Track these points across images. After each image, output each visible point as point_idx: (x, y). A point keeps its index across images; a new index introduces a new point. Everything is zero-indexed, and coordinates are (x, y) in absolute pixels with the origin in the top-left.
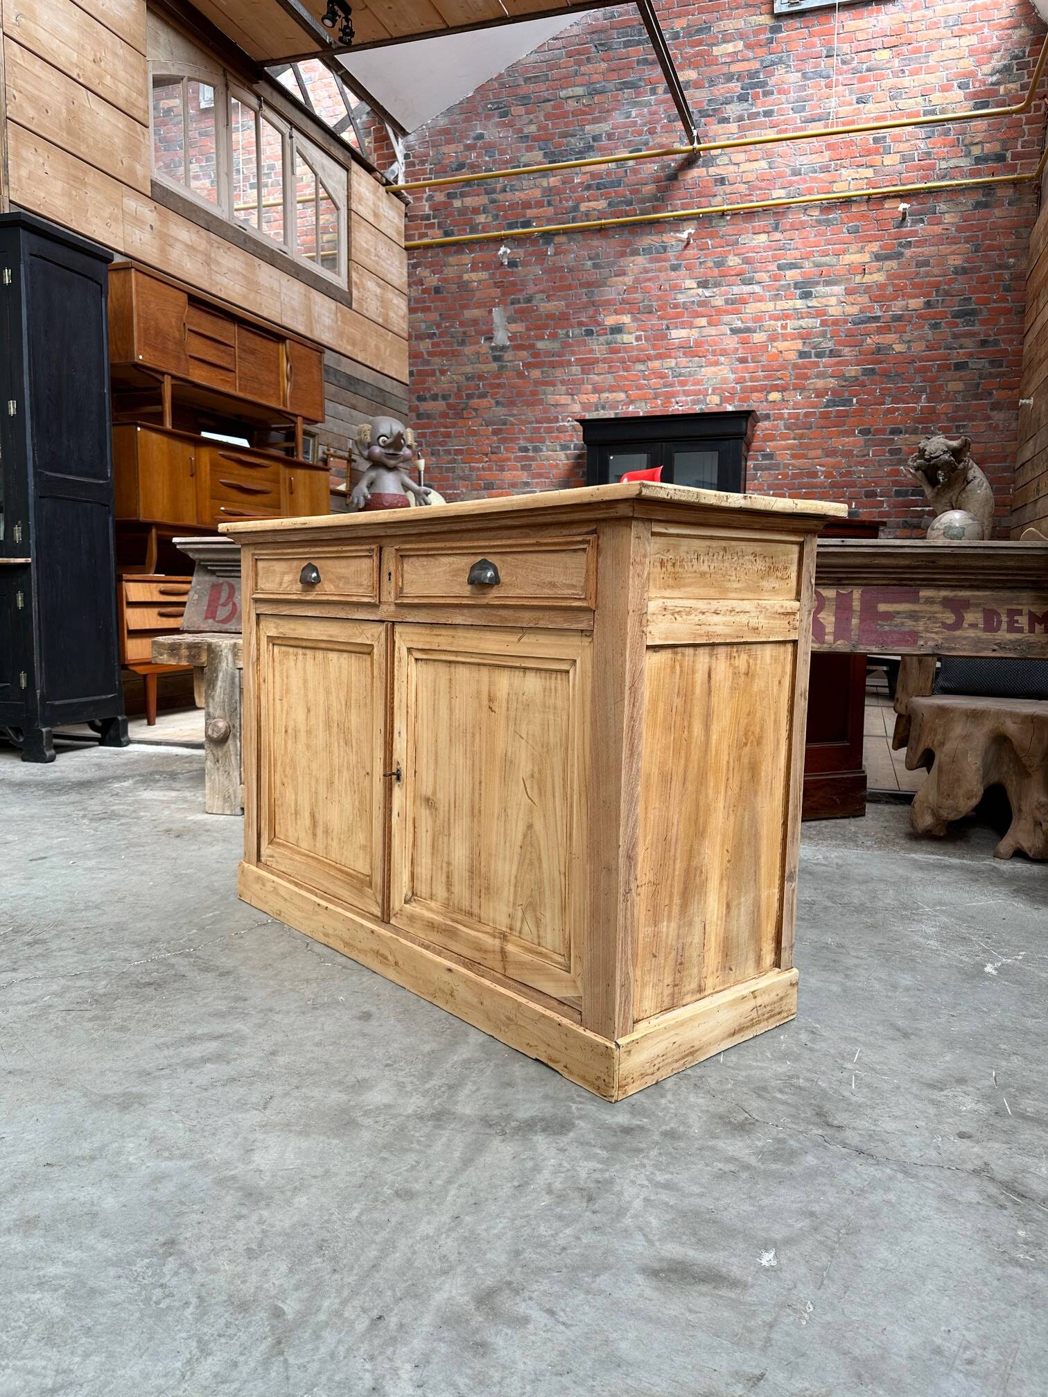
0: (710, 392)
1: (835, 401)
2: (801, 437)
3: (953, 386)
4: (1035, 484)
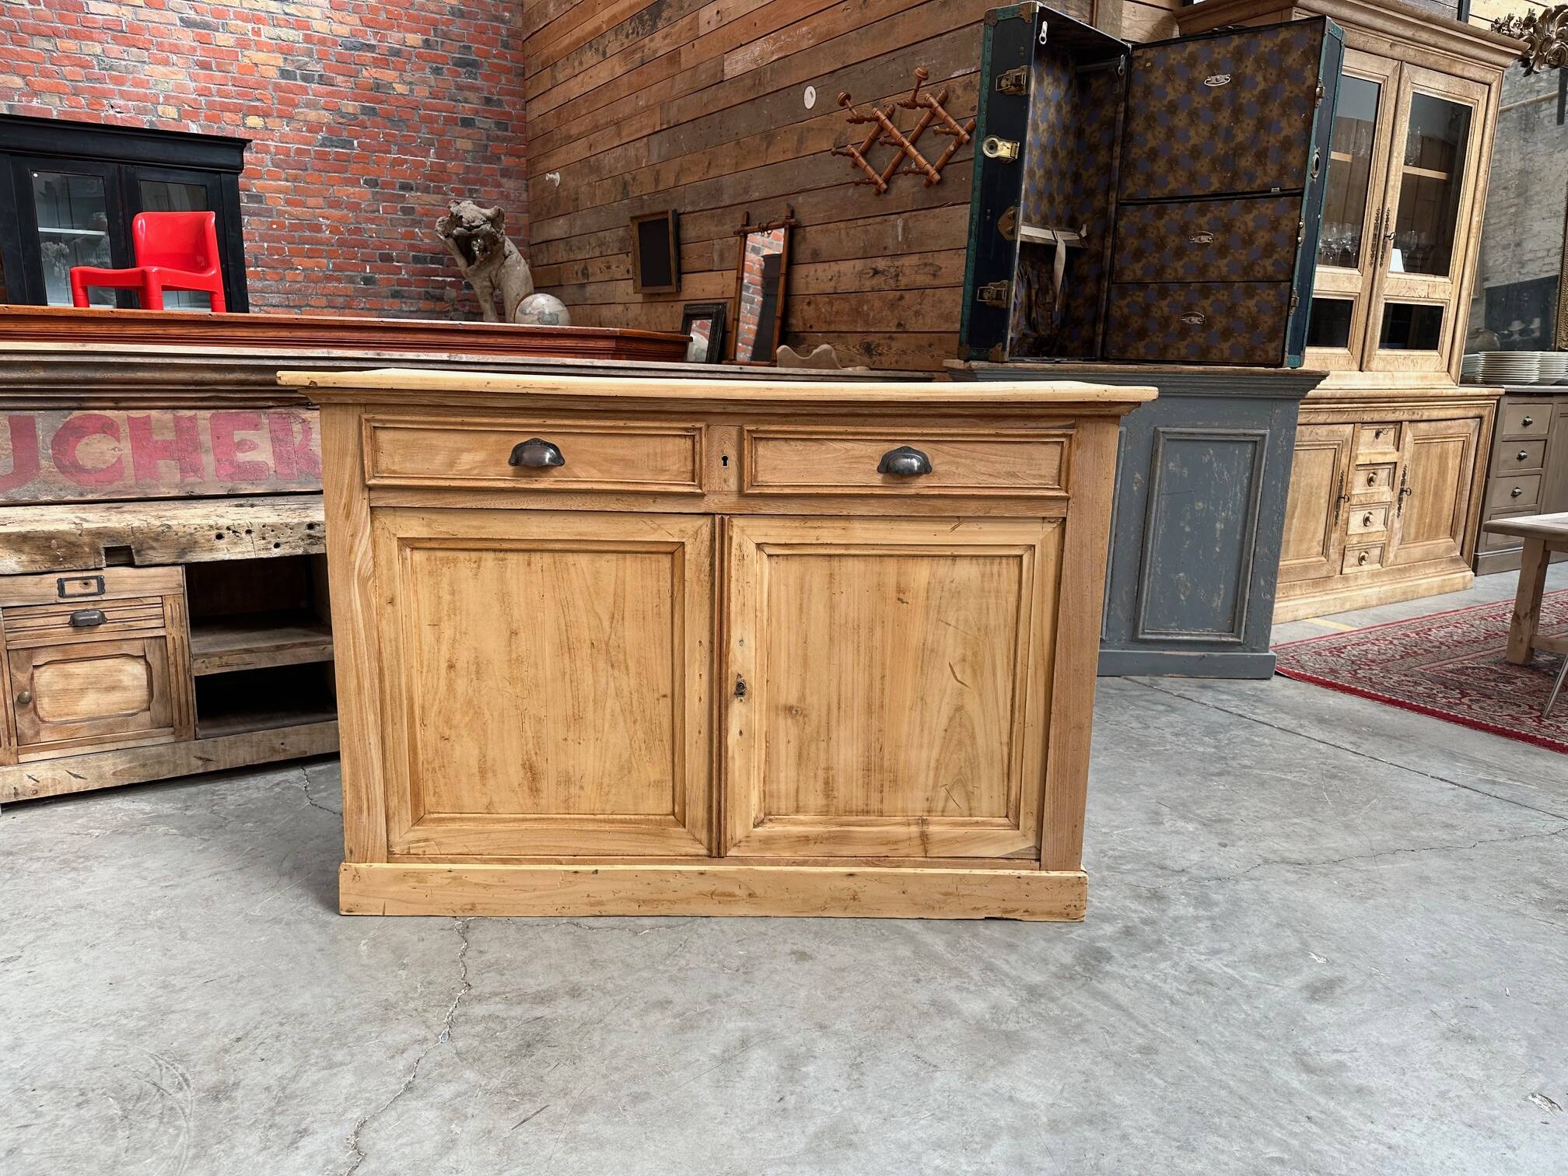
0: (161, 100)
1: (331, 140)
2: (295, 179)
3: (464, 144)
4: (578, 267)
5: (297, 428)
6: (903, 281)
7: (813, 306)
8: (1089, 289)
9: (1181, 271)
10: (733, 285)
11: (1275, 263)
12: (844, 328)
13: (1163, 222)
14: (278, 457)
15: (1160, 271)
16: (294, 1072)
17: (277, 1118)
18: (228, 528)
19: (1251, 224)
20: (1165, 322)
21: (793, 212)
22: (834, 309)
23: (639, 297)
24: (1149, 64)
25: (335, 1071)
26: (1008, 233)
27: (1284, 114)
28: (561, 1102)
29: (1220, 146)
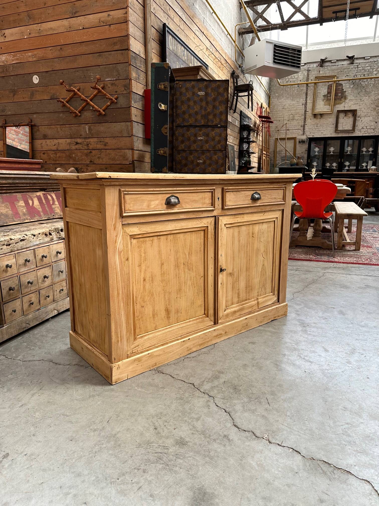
6: (91, 147)
7: (46, 155)
9: (195, 147)
11: (221, 146)
13: (189, 132)
15: (189, 147)
16: (191, 426)
17: (211, 438)
19: (214, 135)
20: (192, 162)
21: (32, 120)
24: (180, 86)
25: (201, 420)
26: (165, 133)
27: (220, 105)
28: (267, 395)
29: (203, 112)
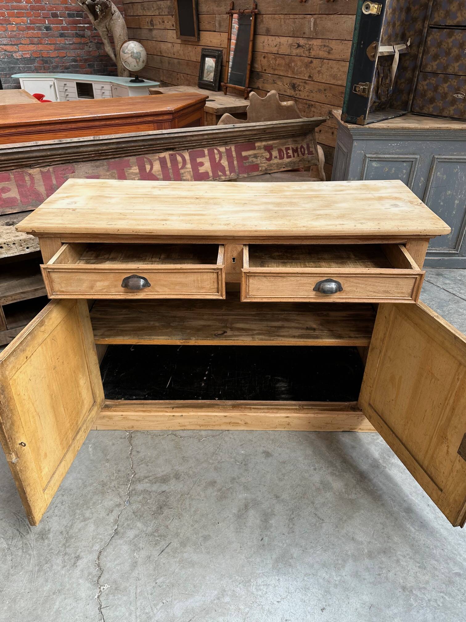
4: (148, 19)
5: (27, 178)
6: (313, 53)
7: (266, 59)
8: (408, 74)
9: (457, 69)
10: (226, 41)
12: (282, 74)
14: (21, 193)
15: (446, 67)
16: (70, 523)
17: (67, 549)
18: (5, 243)
20: (445, 96)
21: (256, 5)
22: (277, 62)
23: (179, 41)
25: (86, 522)
26: (371, 56)
28: (176, 540)
